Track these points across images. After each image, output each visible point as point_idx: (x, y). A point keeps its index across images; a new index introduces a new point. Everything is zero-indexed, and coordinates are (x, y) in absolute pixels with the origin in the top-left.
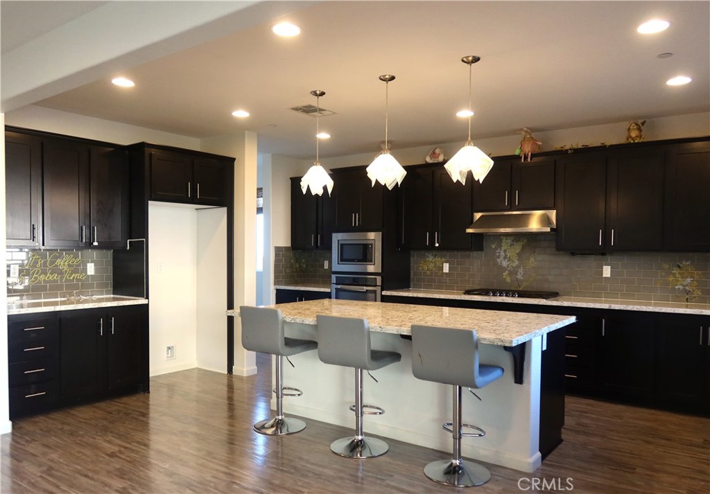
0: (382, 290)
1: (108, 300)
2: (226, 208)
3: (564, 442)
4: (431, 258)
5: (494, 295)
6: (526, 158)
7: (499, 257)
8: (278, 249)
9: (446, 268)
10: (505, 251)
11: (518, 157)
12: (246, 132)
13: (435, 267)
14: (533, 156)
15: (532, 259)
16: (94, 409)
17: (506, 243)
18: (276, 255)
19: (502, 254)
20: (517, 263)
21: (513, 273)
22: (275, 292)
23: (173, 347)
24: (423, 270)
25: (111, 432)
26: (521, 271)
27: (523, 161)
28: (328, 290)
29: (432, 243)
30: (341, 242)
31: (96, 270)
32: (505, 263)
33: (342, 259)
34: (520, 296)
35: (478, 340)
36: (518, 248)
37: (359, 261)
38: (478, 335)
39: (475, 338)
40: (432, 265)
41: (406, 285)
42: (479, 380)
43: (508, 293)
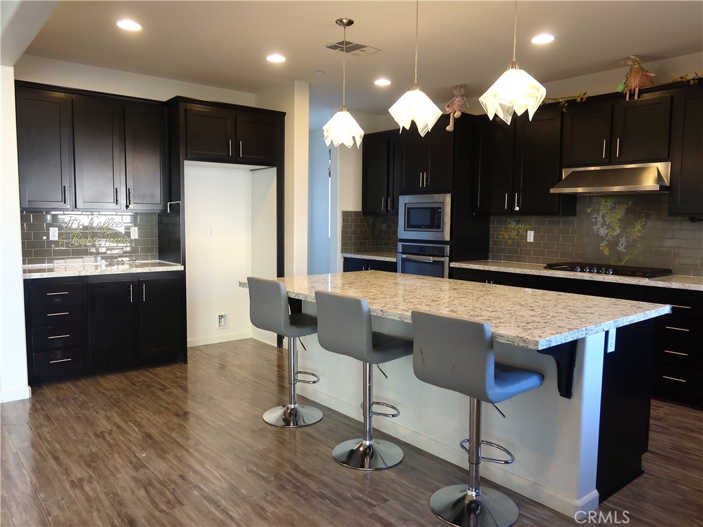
0: (451, 261)
1: (154, 265)
2: (276, 168)
3: (644, 475)
4: (513, 225)
5: (582, 271)
6: (632, 95)
7: (596, 223)
8: (346, 214)
9: (531, 236)
10: (603, 216)
11: (621, 95)
12: (296, 82)
13: (518, 235)
14: (641, 92)
15: (638, 227)
16: (122, 378)
17: (605, 206)
18: (344, 220)
19: (600, 219)
20: (618, 231)
21: (613, 244)
22: (343, 260)
23: (225, 315)
24: (504, 238)
25: (119, 407)
26: (623, 241)
27: (627, 99)
28: (393, 260)
29: (512, 206)
30: (407, 206)
31: (140, 234)
32: (603, 232)
33: (410, 226)
34: (615, 273)
35: (493, 336)
36: (620, 212)
37: (427, 227)
38: (493, 330)
39: (488, 334)
40: (514, 233)
41: (483, 256)
42: (494, 390)
43: (601, 269)
